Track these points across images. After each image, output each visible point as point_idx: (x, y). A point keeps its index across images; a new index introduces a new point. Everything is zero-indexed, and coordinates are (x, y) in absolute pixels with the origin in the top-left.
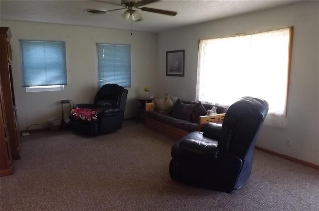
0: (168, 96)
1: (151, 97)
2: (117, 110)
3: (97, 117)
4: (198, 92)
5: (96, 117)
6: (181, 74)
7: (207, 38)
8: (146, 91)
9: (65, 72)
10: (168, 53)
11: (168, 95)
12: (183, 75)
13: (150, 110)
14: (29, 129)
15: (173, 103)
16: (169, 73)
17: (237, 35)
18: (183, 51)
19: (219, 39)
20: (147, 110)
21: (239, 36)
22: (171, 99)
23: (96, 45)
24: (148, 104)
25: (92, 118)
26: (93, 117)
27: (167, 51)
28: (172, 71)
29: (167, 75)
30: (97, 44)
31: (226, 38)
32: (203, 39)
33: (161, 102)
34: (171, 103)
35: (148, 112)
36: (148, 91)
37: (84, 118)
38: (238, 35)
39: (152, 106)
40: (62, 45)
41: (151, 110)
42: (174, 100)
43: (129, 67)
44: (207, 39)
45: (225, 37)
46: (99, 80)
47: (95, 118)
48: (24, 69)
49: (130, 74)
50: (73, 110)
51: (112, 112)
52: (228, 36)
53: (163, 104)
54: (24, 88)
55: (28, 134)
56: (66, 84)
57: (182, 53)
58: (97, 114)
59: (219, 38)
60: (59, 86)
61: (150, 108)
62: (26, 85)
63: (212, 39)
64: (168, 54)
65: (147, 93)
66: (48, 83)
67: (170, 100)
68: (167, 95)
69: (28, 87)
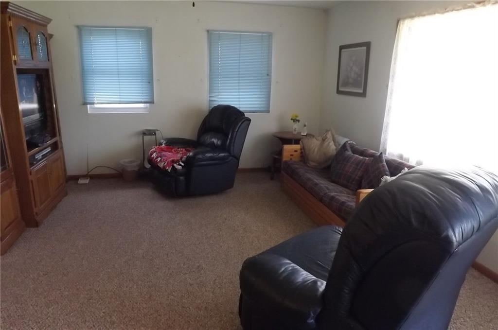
0: (329, 135)
1: (302, 134)
2: (222, 155)
3: (183, 165)
4: (386, 131)
5: (181, 165)
6: (361, 91)
7: (414, 14)
8: (294, 121)
9: (150, 82)
10: (342, 48)
11: (330, 132)
12: (363, 95)
13: (291, 159)
14: (90, 173)
15: (336, 149)
16: (341, 89)
17: (479, 3)
18: (368, 45)
19: (437, 15)
20: (284, 159)
21: (484, 5)
22: (334, 141)
23: (206, 33)
24: (288, 148)
25: (173, 167)
26: (175, 165)
27: (341, 45)
28: (346, 84)
29: (339, 92)
30: (208, 31)
31: (454, 12)
32: (405, 18)
33: (314, 145)
34: (332, 148)
35: (286, 162)
36: (298, 121)
37: (161, 165)
38: (481, 4)
39: (296, 151)
40: (147, 34)
41: (293, 159)
42: (339, 145)
43: (268, 75)
44: (412, 17)
45: (452, 10)
46: (210, 97)
47: (179, 167)
48: (83, 75)
49: (270, 88)
50: (154, 149)
51: (211, 159)
52: (459, 8)
53: (316, 150)
54: (85, 106)
55: (87, 181)
56: (152, 102)
57: (365, 48)
58: (184, 159)
59: (439, 13)
60: (142, 105)
61: (291, 155)
62: (88, 101)
63: (424, 15)
64: (343, 50)
65: (296, 126)
66: (122, 100)
67: (332, 143)
68: (327, 131)
69: (92, 105)
